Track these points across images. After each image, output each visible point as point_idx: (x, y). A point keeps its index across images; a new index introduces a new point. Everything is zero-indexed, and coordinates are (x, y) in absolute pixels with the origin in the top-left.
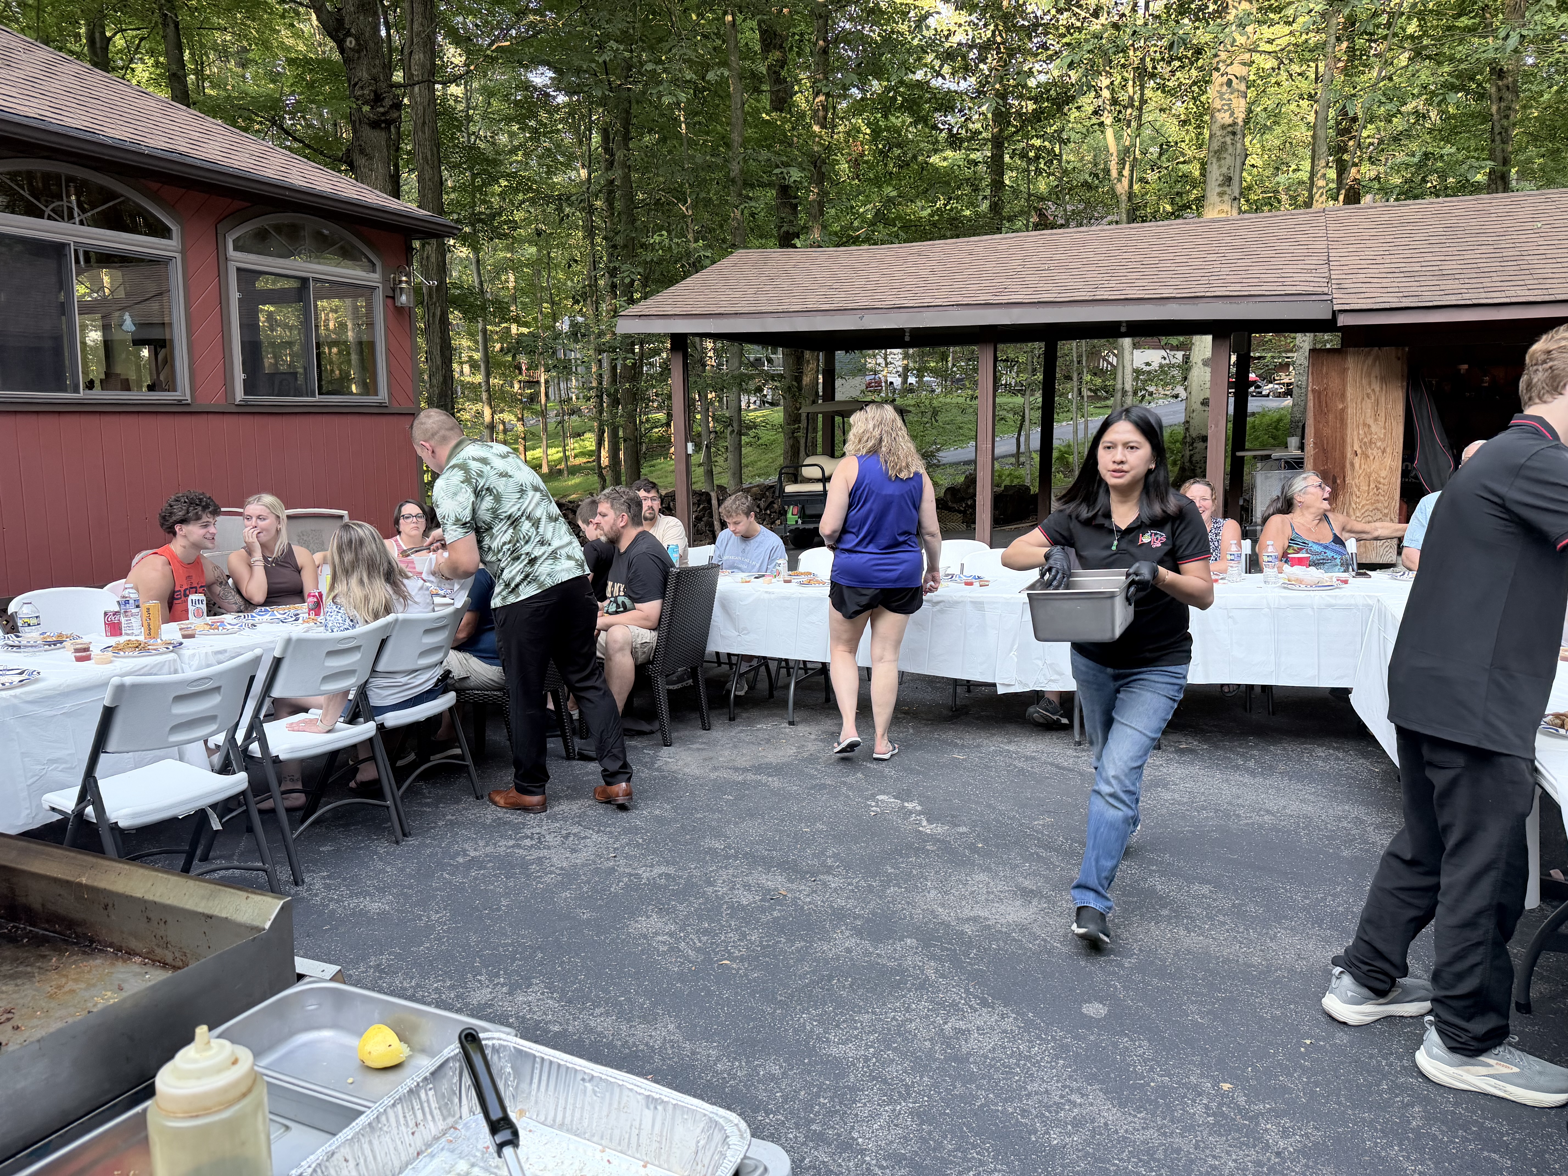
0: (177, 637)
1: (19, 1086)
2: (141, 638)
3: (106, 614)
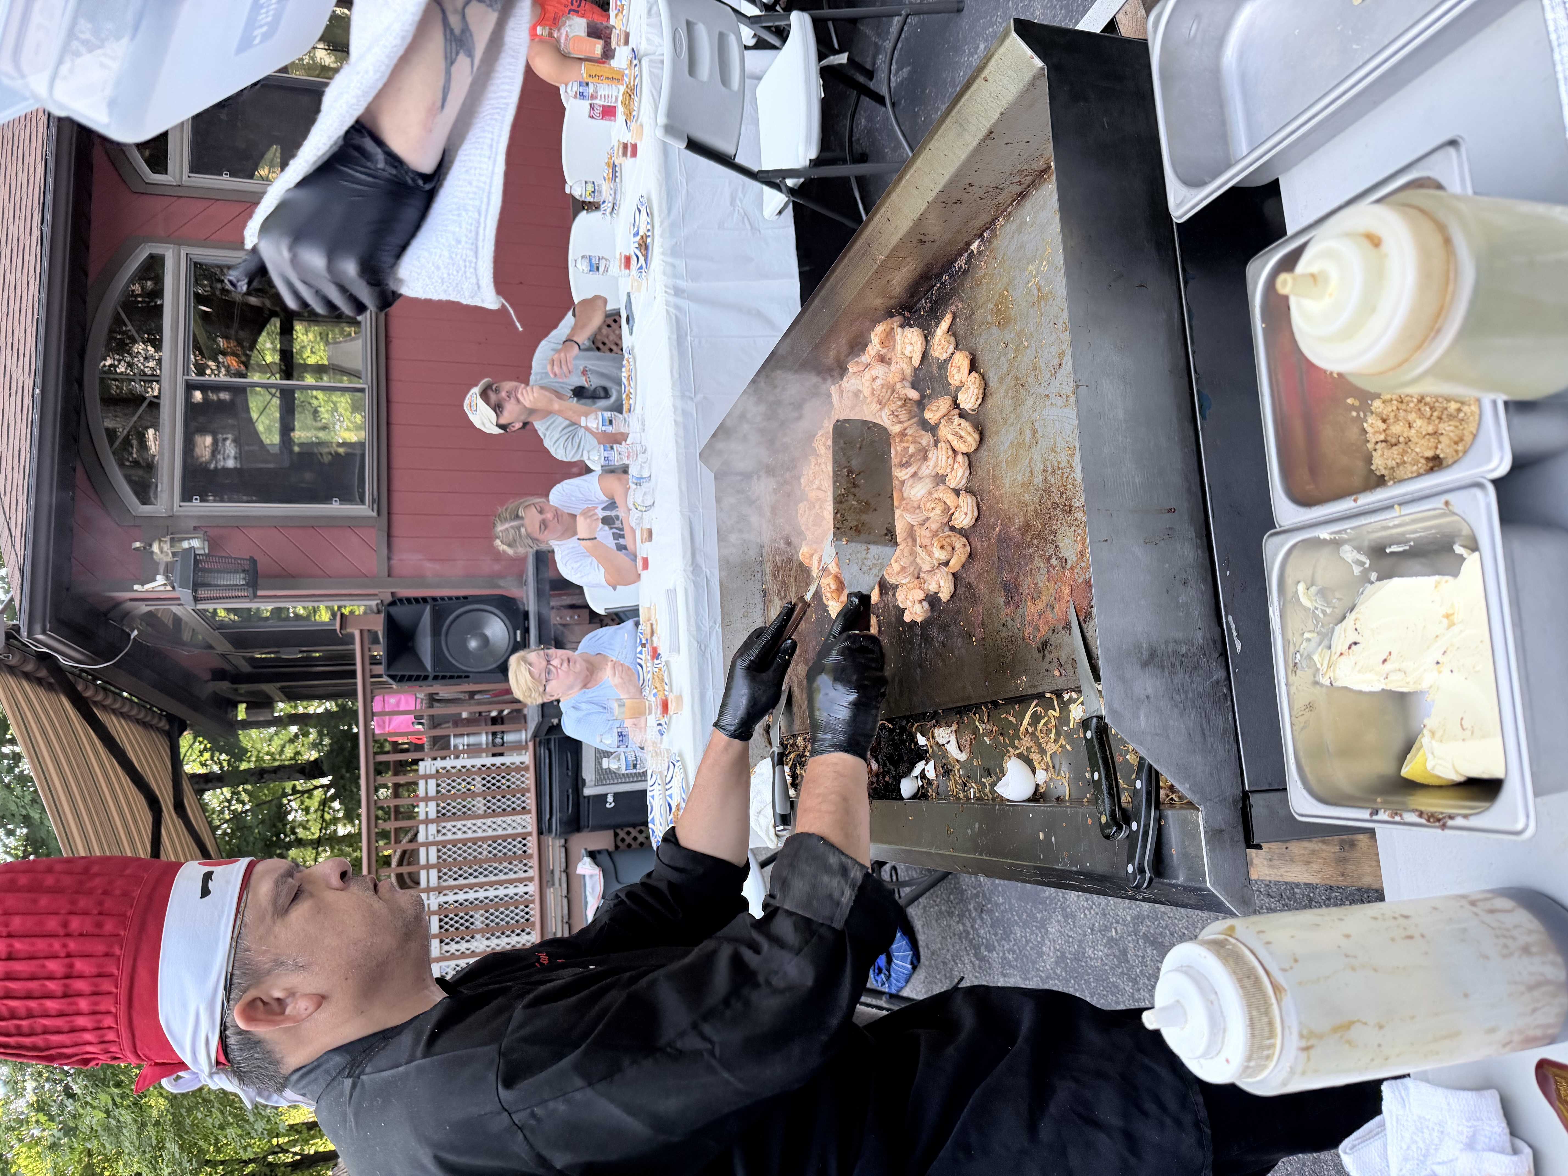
0: (626, 51)
1: (1121, 416)
2: (622, 88)
3: (591, 117)
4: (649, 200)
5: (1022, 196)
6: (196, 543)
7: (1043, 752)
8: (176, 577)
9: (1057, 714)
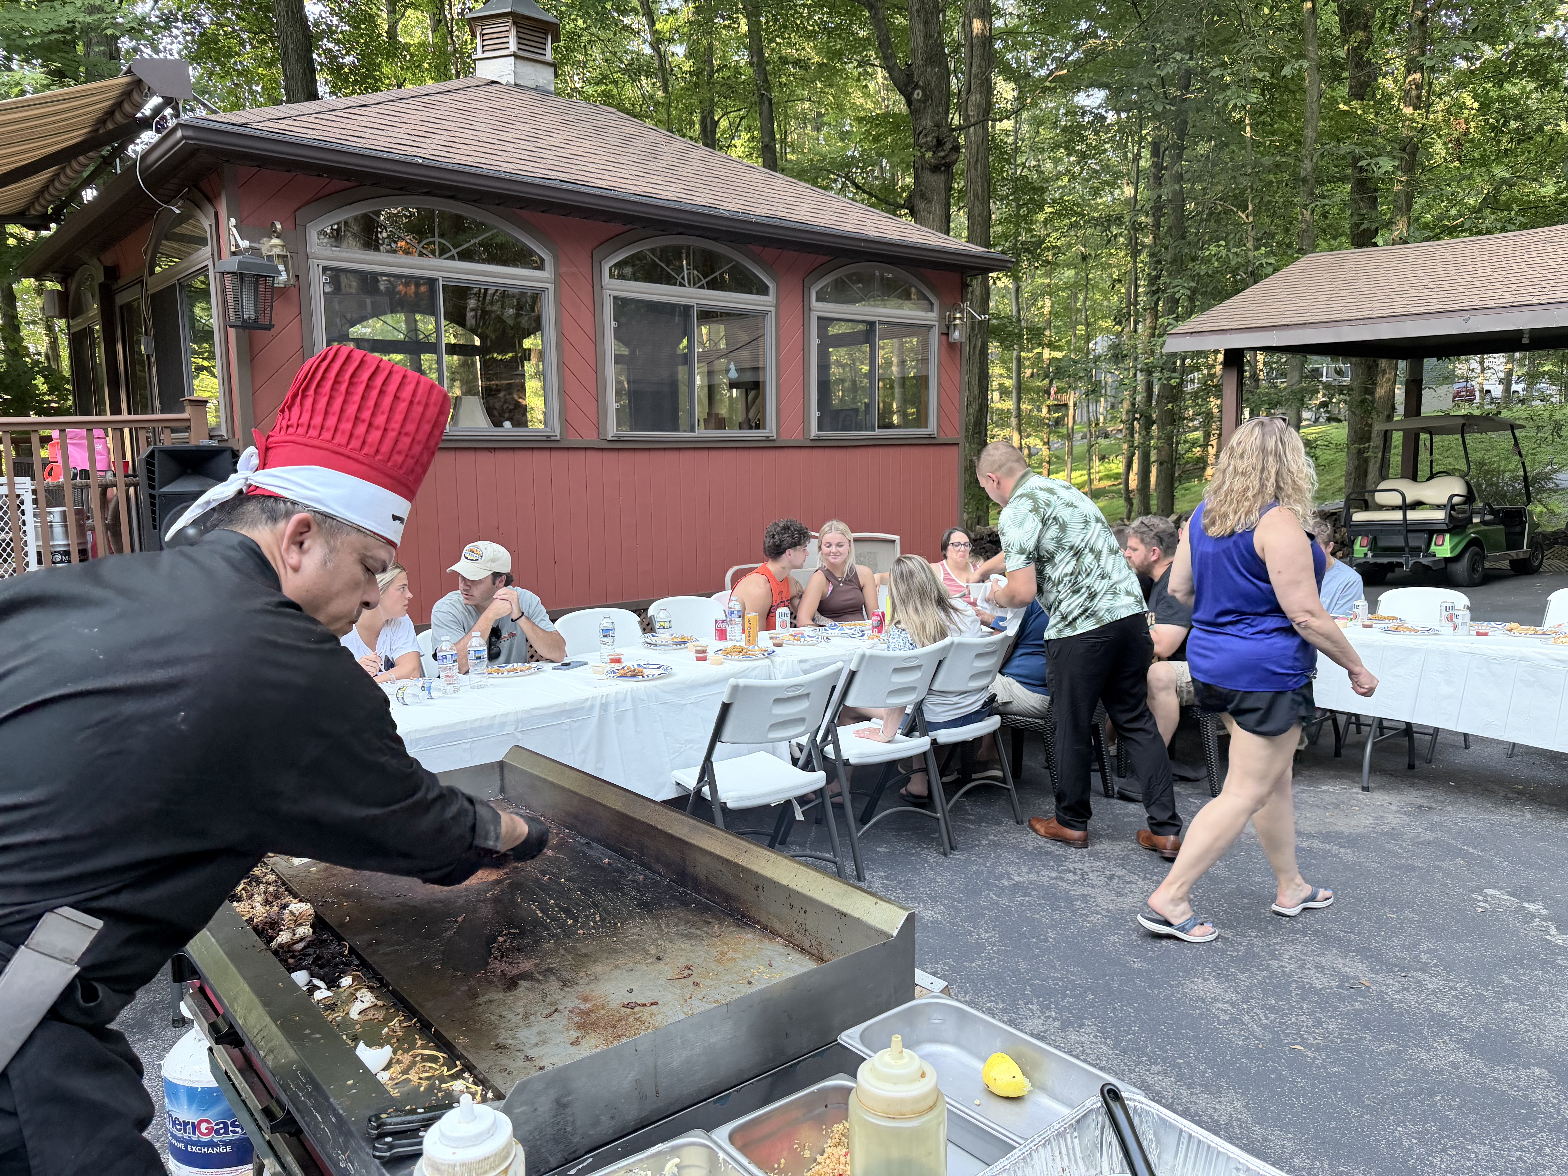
0: (768, 645)
2: (743, 644)
3: (716, 621)
4: (670, 675)
5: (802, 950)
6: (284, 277)
7: (405, 1072)
8: (248, 258)
9: (445, 1073)
